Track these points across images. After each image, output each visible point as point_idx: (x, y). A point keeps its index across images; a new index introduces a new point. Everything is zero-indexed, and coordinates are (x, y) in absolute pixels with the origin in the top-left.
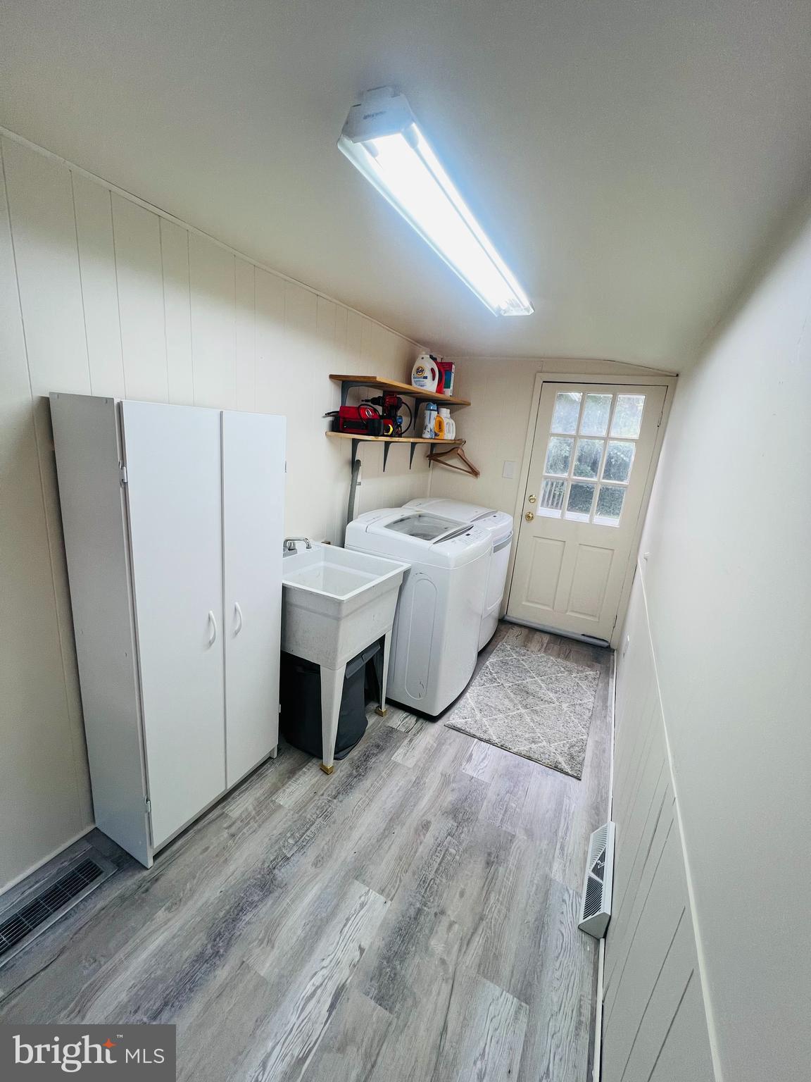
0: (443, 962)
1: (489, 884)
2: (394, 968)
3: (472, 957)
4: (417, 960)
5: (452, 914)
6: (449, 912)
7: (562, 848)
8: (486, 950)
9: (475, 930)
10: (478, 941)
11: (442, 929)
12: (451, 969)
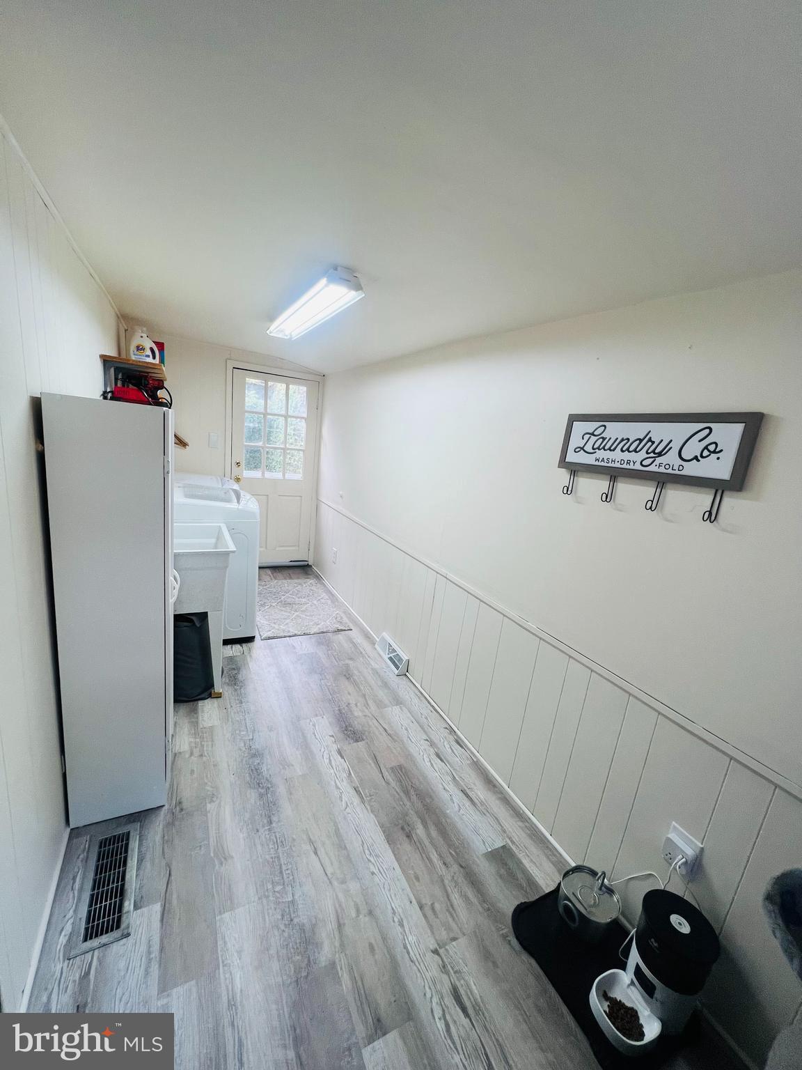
0: (365, 716)
1: (355, 684)
2: (351, 730)
3: (373, 707)
4: (356, 723)
5: (353, 702)
6: (351, 702)
7: (369, 657)
8: (375, 702)
9: (366, 699)
10: (370, 702)
11: (354, 708)
12: (370, 715)
